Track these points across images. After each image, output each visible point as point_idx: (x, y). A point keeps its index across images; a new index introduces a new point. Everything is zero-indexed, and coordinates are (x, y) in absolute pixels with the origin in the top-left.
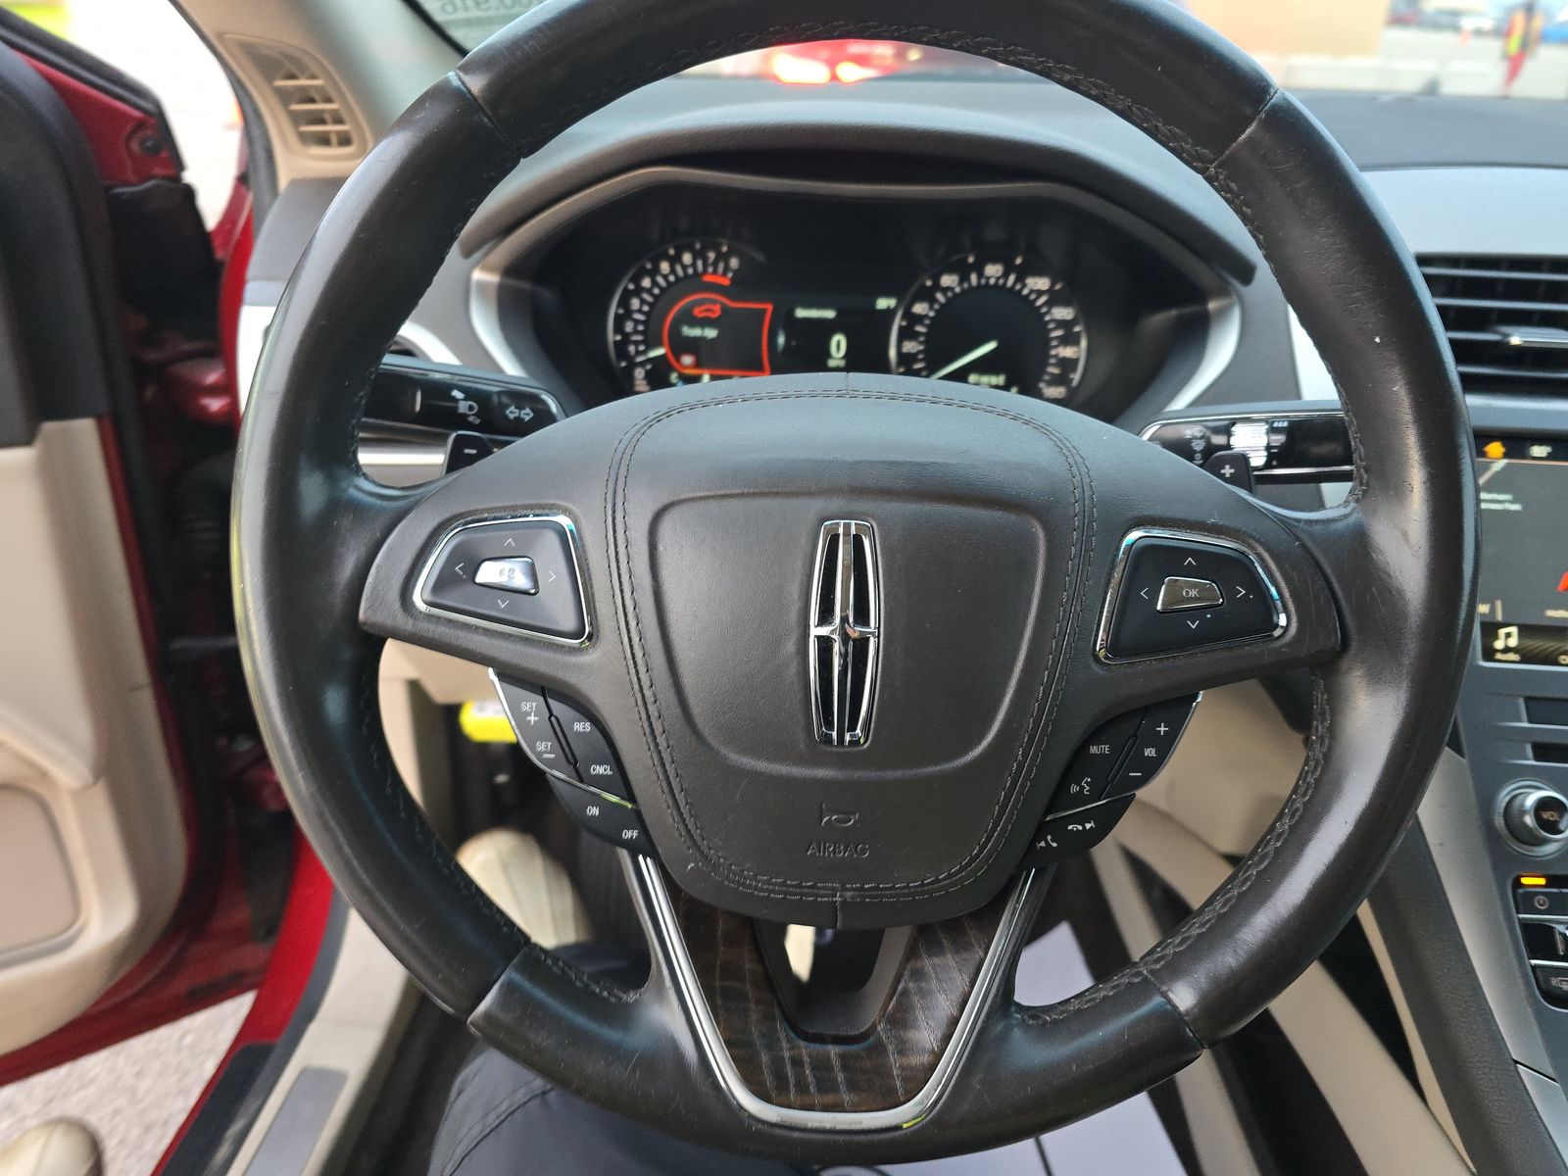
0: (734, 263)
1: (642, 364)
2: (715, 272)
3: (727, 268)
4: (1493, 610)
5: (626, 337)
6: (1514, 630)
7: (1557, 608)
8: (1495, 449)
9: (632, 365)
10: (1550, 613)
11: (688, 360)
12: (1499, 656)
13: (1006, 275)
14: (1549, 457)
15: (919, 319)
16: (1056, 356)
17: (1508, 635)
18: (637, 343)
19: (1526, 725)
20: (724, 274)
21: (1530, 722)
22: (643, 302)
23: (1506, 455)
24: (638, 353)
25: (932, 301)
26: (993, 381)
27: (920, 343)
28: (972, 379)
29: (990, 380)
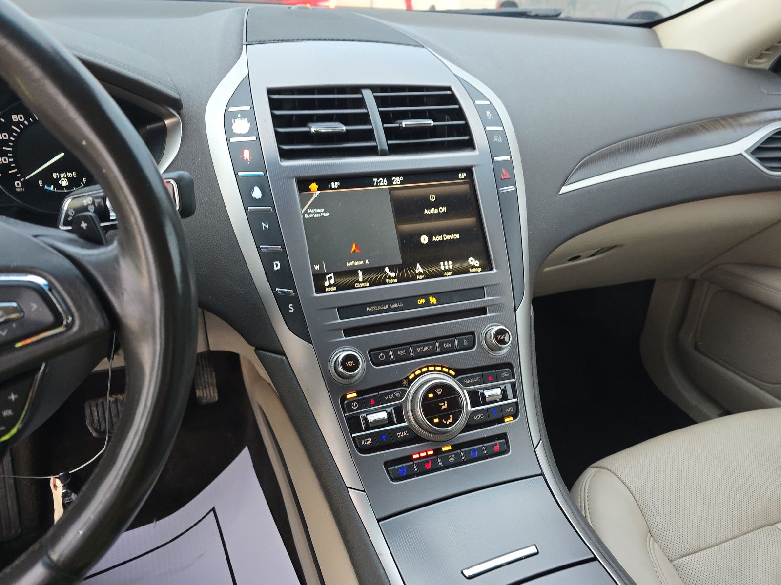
4: (321, 267)
6: (332, 275)
7: (351, 261)
8: (314, 186)
10: (348, 264)
12: (327, 289)
14: (339, 187)
15: (5, 142)
17: (330, 278)
19: (340, 321)
21: (341, 319)
23: (318, 189)
25: (10, 131)
26: (69, 175)
27: (9, 157)
28: (55, 175)
29: (67, 175)
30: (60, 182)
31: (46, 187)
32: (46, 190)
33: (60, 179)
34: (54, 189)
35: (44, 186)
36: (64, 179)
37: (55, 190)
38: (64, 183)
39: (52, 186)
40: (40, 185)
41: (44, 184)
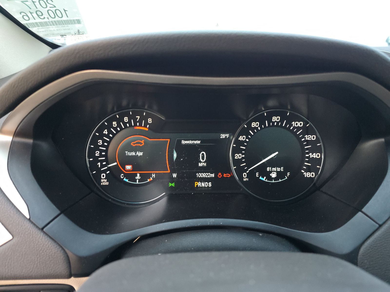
0: (150, 121)
1: (105, 171)
2: (140, 125)
3: (146, 123)
5: (96, 159)
9: (100, 172)
11: (129, 167)
13: (282, 121)
15: (242, 143)
16: (308, 157)
18: (102, 161)
20: (145, 126)
22: (104, 141)
24: (102, 166)
25: (247, 134)
26: (279, 169)
27: (243, 154)
28: (268, 169)
29: (277, 169)
30: (271, 175)
31: (261, 178)
32: (260, 180)
33: (271, 172)
34: (265, 179)
35: (259, 177)
36: (274, 172)
37: (266, 181)
38: (274, 175)
39: (265, 177)
40: (257, 176)
41: (259, 176)
